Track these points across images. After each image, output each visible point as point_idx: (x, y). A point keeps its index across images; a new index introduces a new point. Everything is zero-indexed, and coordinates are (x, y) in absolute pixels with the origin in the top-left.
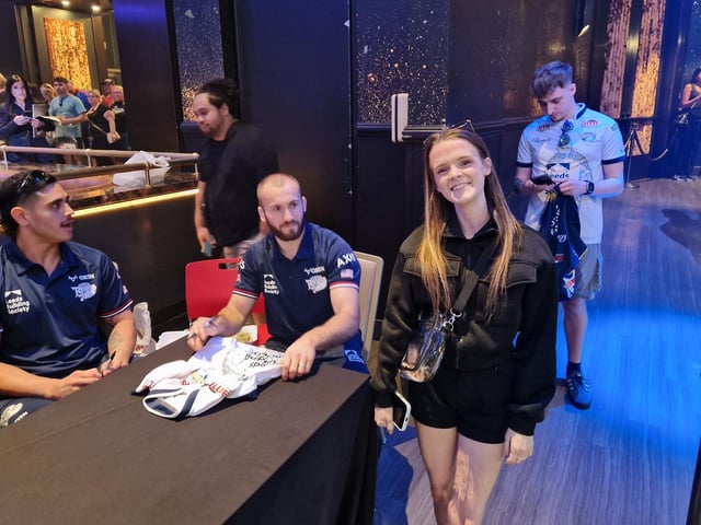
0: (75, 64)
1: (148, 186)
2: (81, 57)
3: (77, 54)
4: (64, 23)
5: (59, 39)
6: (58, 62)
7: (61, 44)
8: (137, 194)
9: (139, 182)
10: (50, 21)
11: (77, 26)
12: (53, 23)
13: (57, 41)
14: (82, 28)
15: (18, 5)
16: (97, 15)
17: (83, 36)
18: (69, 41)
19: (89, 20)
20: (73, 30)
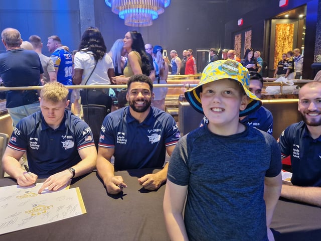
0: (286, 43)
1: (280, 94)
2: (290, 40)
3: (288, 39)
4: (285, 25)
5: (281, 33)
6: (279, 43)
7: (281, 34)
8: (273, 97)
9: (277, 91)
10: (278, 25)
11: (291, 25)
12: (280, 26)
13: (280, 33)
14: (293, 26)
15: (266, 20)
16: (301, 19)
17: (293, 30)
18: (286, 33)
19: (297, 22)
20: (288, 28)
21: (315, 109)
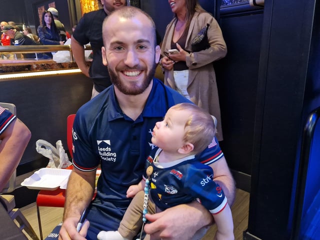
13: (86, 8)
17: (97, 5)
18: (91, 8)
20: (93, 3)
21: (137, 62)
